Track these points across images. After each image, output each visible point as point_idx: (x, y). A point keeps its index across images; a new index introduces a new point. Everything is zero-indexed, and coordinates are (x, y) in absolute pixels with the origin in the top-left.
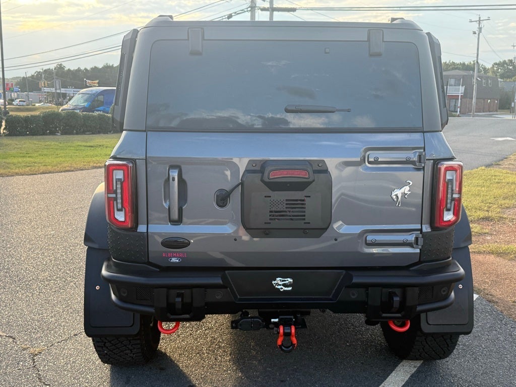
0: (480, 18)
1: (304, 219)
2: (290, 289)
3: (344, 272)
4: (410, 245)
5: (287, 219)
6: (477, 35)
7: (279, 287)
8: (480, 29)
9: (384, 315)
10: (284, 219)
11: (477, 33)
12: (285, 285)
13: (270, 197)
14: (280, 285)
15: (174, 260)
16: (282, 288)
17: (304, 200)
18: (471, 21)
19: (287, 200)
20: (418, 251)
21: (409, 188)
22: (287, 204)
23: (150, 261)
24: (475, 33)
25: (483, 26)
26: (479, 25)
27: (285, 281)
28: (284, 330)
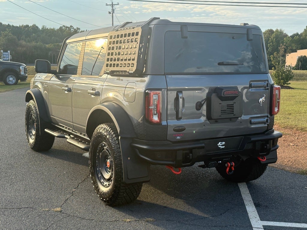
0: (112, 3)
1: (233, 113)
2: (224, 147)
3: (243, 137)
4: (264, 123)
5: (226, 114)
6: (111, 14)
7: (220, 146)
8: (113, 10)
9: (260, 154)
10: (225, 114)
11: (111, 12)
12: (222, 145)
13: (221, 104)
14: (220, 145)
15: (178, 138)
16: (221, 147)
17: (233, 105)
18: (107, 5)
19: (227, 105)
20: (266, 125)
21: (264, 98)
22: (227, 107)
23: (167, 139)
24: (110, 13)
25: (115, 9)
26: (112, 8)
27: (222, 143)
28: (230, 164)
